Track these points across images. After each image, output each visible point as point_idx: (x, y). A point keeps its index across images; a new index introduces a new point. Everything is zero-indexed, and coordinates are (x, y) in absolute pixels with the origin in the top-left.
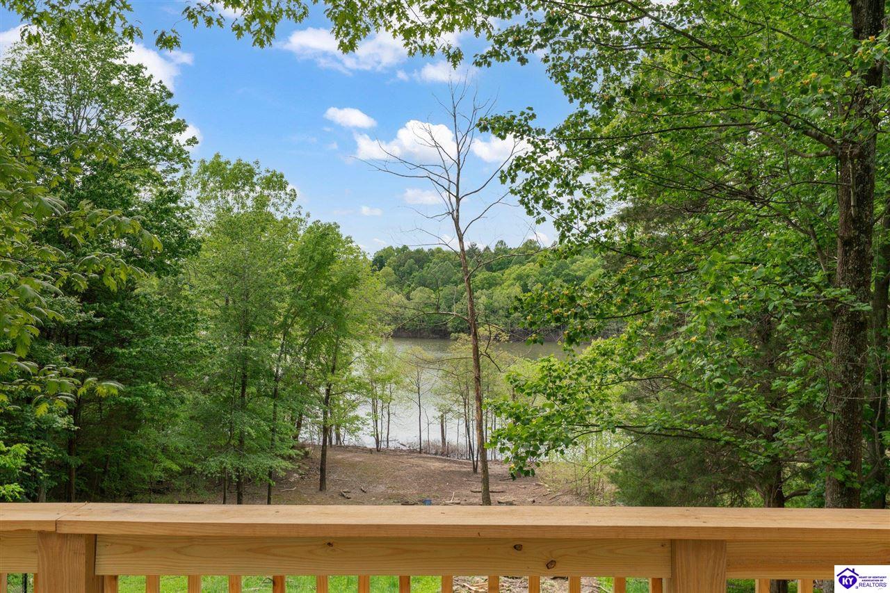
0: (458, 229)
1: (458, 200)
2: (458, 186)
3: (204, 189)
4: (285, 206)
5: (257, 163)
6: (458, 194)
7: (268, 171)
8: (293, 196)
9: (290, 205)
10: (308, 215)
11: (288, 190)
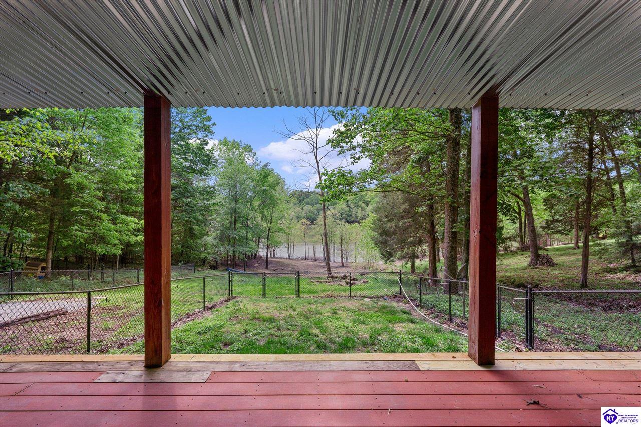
0: (317, 160)
1: (317, 149)
2: (317, 144)
3: (221, 151)
4: (252, 157)
5: (241, 141)
6: (317, 146)
7: (245, 144)
8: (255, 154)
9: (253, 157)
10: (261, 162)
11: (253, 151)
